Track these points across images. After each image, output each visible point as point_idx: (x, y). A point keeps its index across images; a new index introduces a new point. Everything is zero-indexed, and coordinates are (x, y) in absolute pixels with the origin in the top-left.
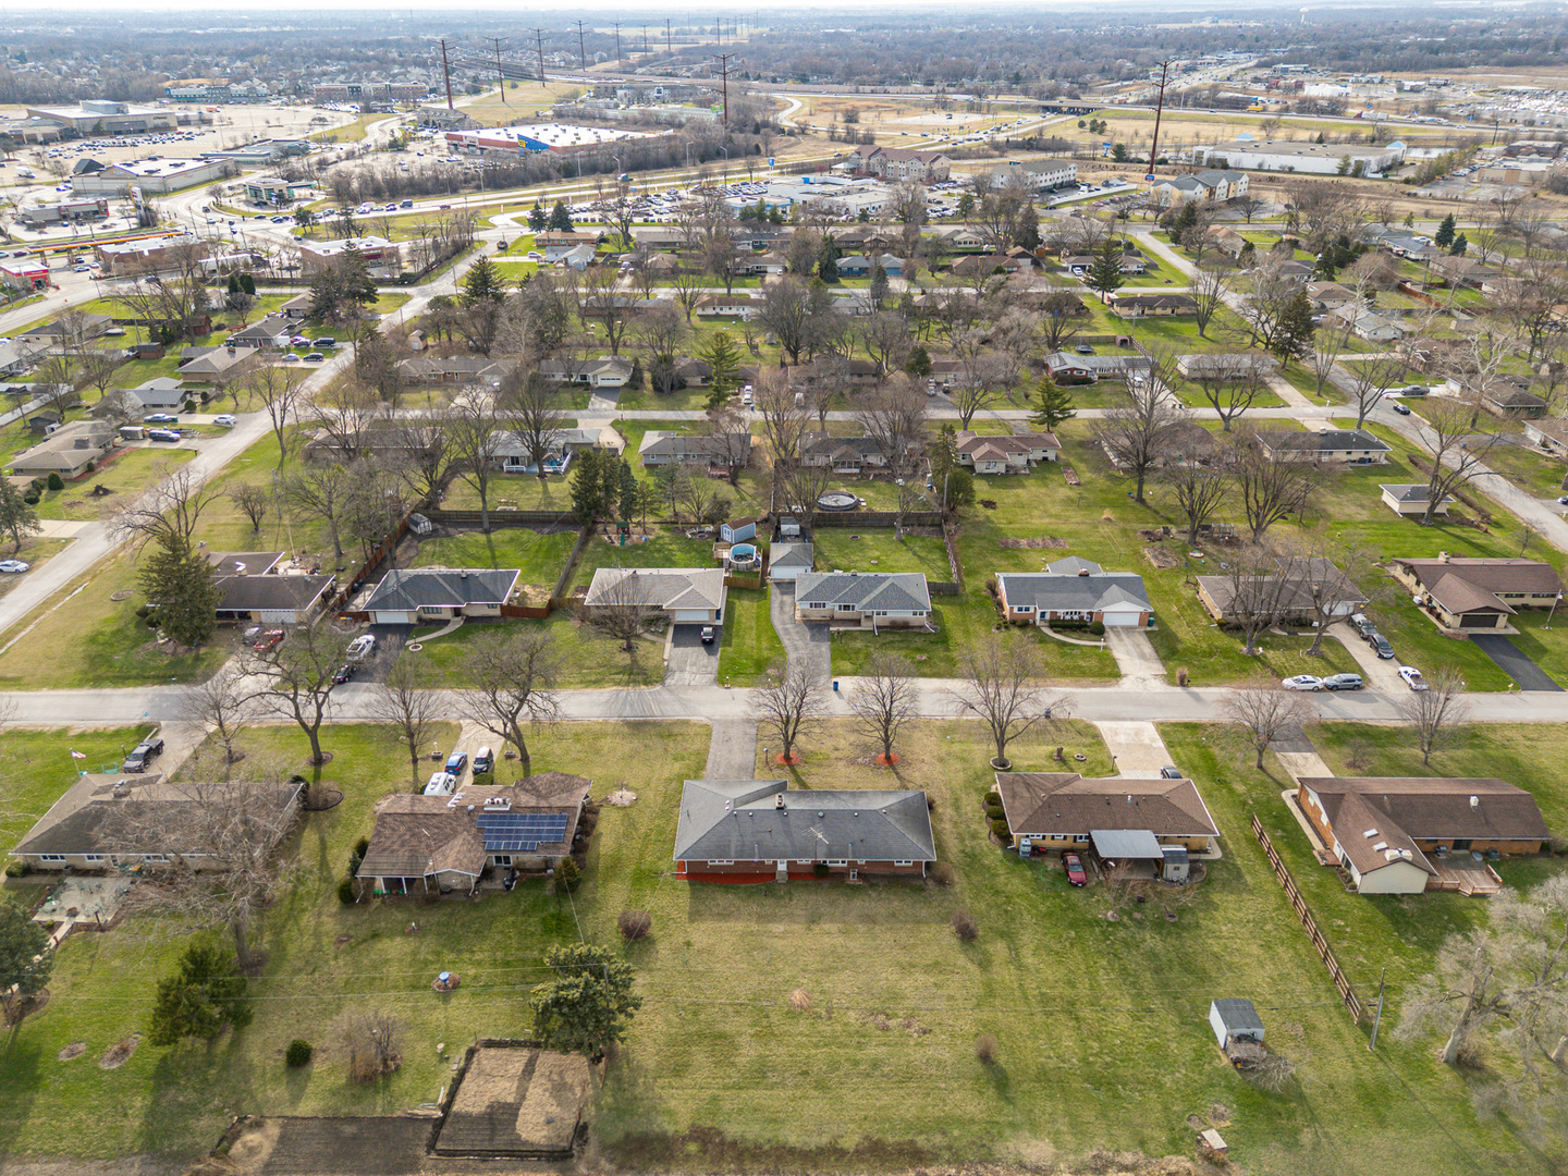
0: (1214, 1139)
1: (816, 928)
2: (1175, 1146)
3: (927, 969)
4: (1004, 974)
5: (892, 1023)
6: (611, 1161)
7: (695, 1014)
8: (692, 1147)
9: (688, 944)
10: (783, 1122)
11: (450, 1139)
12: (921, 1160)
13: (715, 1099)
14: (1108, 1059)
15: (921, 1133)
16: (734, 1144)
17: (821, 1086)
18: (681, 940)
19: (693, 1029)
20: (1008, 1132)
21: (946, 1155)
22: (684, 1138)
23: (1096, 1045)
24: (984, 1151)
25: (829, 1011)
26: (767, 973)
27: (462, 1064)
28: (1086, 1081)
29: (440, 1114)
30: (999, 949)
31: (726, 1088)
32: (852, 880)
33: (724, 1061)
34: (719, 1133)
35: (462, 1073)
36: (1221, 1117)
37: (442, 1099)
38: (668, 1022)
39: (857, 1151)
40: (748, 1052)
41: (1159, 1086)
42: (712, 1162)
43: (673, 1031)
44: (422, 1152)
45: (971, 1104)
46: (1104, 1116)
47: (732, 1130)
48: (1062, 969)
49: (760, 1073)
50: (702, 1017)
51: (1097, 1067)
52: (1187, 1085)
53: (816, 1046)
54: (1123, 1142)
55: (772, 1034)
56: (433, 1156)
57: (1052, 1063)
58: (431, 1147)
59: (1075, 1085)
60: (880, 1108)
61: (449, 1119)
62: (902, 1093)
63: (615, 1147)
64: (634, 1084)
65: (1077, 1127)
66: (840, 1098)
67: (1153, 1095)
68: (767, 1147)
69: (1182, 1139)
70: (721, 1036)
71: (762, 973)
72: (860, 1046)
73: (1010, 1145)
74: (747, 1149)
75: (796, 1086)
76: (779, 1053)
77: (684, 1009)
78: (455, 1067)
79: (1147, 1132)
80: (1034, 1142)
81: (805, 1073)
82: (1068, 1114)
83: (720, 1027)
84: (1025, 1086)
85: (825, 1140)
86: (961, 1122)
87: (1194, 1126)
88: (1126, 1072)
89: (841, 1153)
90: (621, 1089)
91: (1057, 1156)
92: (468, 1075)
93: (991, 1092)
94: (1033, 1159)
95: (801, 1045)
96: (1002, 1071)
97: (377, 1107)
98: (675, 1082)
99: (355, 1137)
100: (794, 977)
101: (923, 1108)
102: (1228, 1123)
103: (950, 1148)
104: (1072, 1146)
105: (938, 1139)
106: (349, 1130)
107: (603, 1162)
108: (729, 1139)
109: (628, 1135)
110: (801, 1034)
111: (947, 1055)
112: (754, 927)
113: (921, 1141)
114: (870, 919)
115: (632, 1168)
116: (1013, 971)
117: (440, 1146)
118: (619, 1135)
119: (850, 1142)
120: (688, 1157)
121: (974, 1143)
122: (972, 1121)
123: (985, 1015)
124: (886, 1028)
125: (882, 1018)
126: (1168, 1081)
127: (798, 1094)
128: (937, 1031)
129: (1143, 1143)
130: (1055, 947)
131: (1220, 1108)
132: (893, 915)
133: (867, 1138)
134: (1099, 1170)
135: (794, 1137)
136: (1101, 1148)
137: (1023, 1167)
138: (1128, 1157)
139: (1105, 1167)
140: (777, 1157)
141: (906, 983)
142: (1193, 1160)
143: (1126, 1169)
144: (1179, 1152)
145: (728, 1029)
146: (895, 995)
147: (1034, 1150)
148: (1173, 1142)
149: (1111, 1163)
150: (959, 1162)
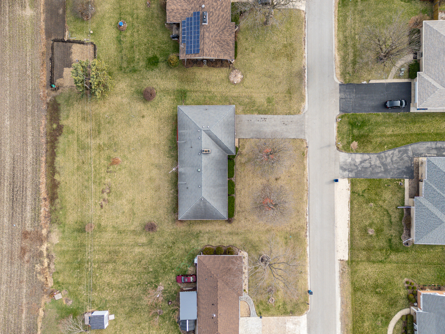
0: (58, 297)
1: (153, 168)
2: (57, 283)
3: (132, 210)
4: (129, 239)
5: (105, 194)
6: (50, 100)
7: (109, 122)
8: (55, 126)
9: (143, 117)
10: (64, 156)
11: (57, 46)
12: (51, 200)
13: (73, 132)
14: (89, 270)
15: (61, 201)
16: (56, 140)
17: (78, 168)
18: (145, 114)
19: (102, 122)
20: (62, 229)
21: (53, 208)
22: (59, 123)
23: (96, 266)
24: (54, 221)
25: (110, 172)
26: (129, 149)
27: (87, 42)
28: (81, 259)
29: (66, 40)
30: (143, 239)
31: (78, 136)
33: (88, 134)
34: (60, 135)
35: (84, 43)
36: (67, 301)
37: (72, 39)
38: (104, 113)
39: (54, 180)
40: (93, 143)
42: (50, 133)
43: (101, 115)
44: (53, 38)
45: (72, 218)
46: (68, 262)
47: (61, 139)
48: (132, 262)
49: (83, 148)
50: (108, 125)
51: (86, 265)
52: (79, 294)
53: (95, 167)
54: (58, 266)
55: (100, 151)
56: (51, 42)
57: (88, 249)
58: (55, 41)
60: (70, 188)
61: (64, 44)
62: (76, 196)
63: (55, 101)
65: (63, 253)
66: (73, 174)
67: (75, 281)
68: (55, 150)
69: (59, 286)
70: (99, 132)
71: (129, 147)
72: (95, 182)
73: (56, 230)
74: (54, 144)
75: (78, 160)
76: (92, 153)
77: (111, 118)
78: (85, 40)
79: (62, 276)
80: (58, 237)
81: (83, 163)
82: (68, 251)
83: (103, 132)
85: (58, 169)
86: (65, 214)
87: (63, 291)
88: (84, 274)
89: (53, 174)
91: (53, 244)
92: (82, 45)
93: (77, 226)
94: (52, 236)
95: (95, 161)
97: (69, 18)
98: (80, 118)
99: (58, 14)
100: (127, 159)
102: (65, 303)
103: (55, 210)
104: (56, 250)
105: (58, 206)
106: (61, 11)
107: (50, 98)
108: (58, 138)
109: (59, 104)
110: (100, 161)
111: (91, 213)
112: (153, 143)
113: (57, 201)
114: (157, 189)
115: (48, 107)
116: (131, 243)
117: (55, 43)
118: (59, 102)
119: (57, 177)
120: (52, 125)
121: (57, 218)
122: (65, 218)
123: (109, 229)
124: (103, 192)
125: (108, 191)
126: (81, 287)
127: (75, 160)
128: (103, 210)
129: (58, 273)
130: (143, 262)
131: (70, 303)
132: (160, 199)
133: (59, 183)
134: (48, 256)
135: (60, 159)
136: (57, 259)
137: (49, 232)
138: (52, 267)
139: (49, 258)
140: (52, 154)
141: (124, 201)
142: (52, 287)
143: (49, 265)
144: (54, 283)
145: (102, 135)
146: (119, 196)
147: (55, 238)
148: (58, 283)
149: (50, 261)
150: (51, 212)
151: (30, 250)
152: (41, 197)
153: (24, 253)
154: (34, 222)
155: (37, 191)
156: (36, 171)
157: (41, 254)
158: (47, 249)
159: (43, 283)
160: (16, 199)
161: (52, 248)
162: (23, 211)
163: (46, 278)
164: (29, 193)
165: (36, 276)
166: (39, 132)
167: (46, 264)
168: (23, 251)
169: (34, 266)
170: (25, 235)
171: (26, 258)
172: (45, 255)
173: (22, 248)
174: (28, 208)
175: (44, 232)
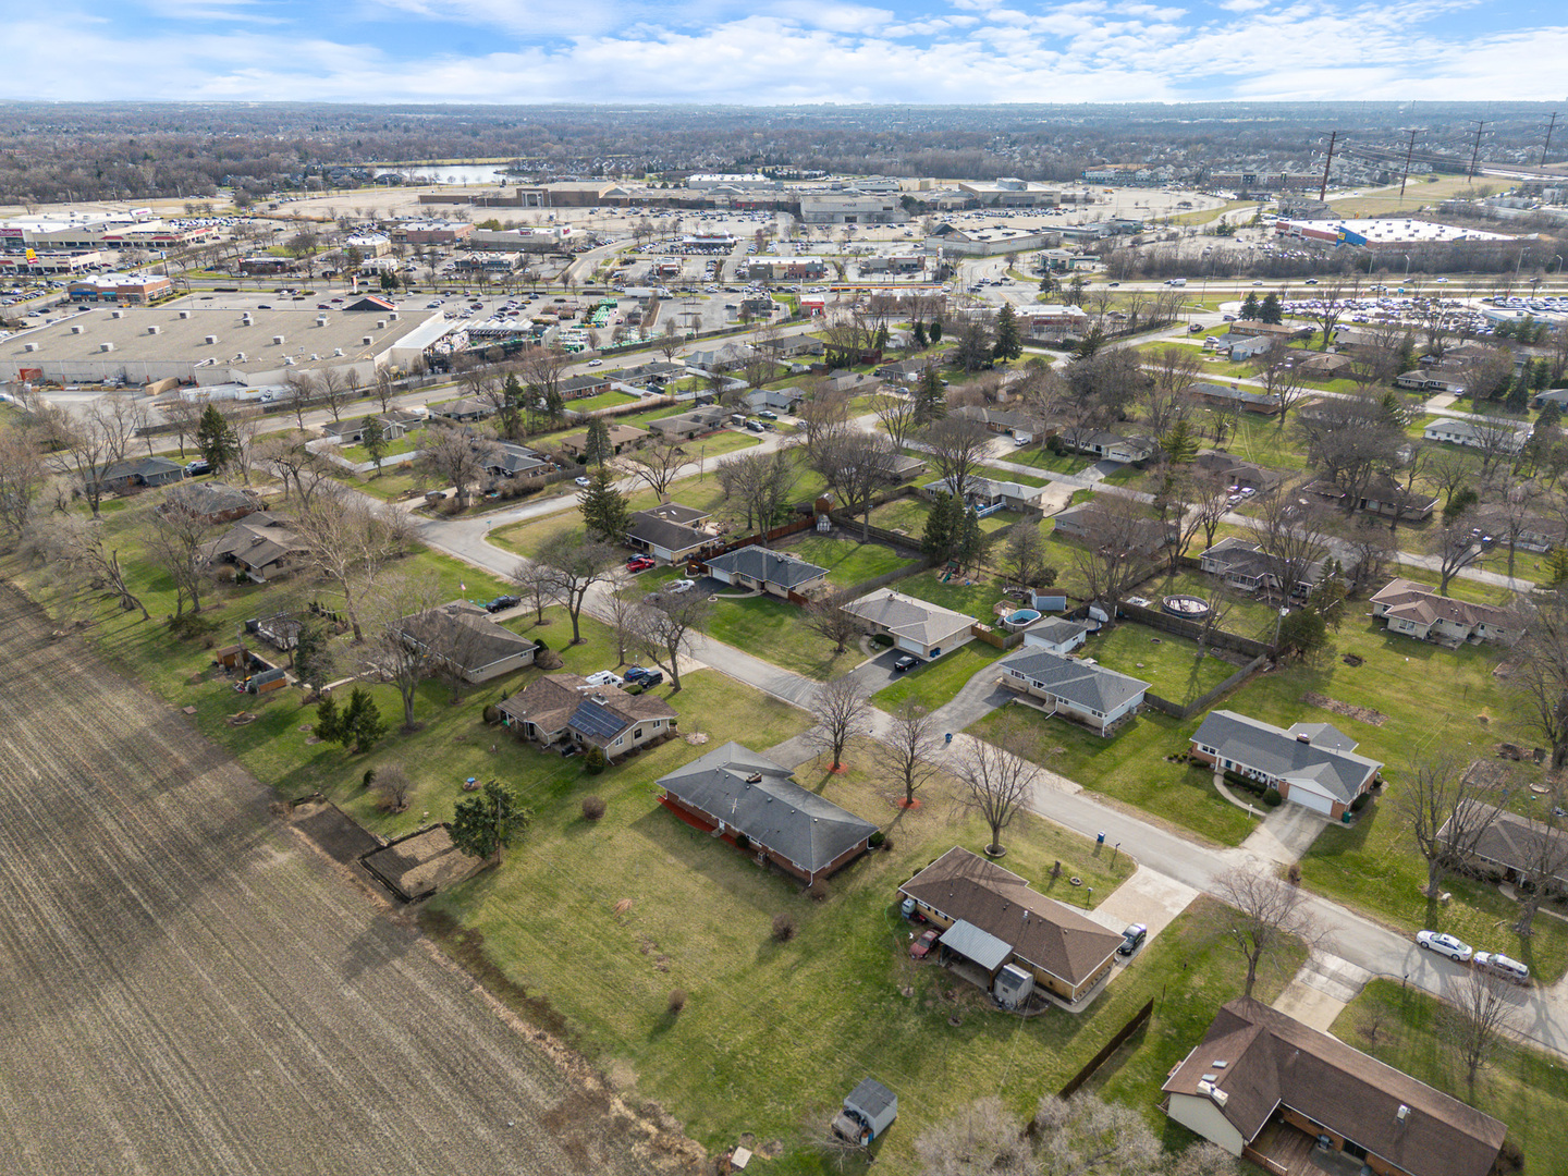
0: (741, 1157)
1: (693, 874)
2: (710, 1141)
3: (723, 939)
4: (768, 973)
5: (653, 952)
6: (419, 918)
7: (559, 876)
8: (460, 938)
9: (610, 838)
10: (517, 959)
11: (375, 859)
12: (554, 1029)
13: (505, 924)
14: (751, 1065)
15: (577, 1017)
16: (480, 951)
17: (562, 956)
18: (610, 834)
19: (546, 882)
20: (623, 1054)
21: (571, 1038)
22: (463, 931)
23: (757, 1051)
24: (594, 1052)
25: (628, 922)
27: (425, 829)
28: (716, 1065)
29: (386, 845)
30: (788, 957)
31: (517, 922)
32: (759, 861)
33: (537, 909)
34: (481, 941)
35: (422, 832)
36: (769, 1149)
37: (395, 837)
38: (540, 872)
39: (530, 1001)
40: (554, 913)
41: (760, 1102)
42: (458, 952)
43: (536, 877)
44: (357, 857)
45: (626, 1024)
46: (695, 1091)
47: (489, 945)
48: (812, 997)
49: (544, 928)
50: (559, 880)
51: (736, 1063)
52: (779, 1117)
53: (593, 934)
54: (682, 1112)
55: (581, 912)
56: (358, 862)
57: (711, 1041)
58: (363, 857)
59: (705, 1062)
60: (575, 989)
61: (386, 850)
62: (599, 991)
63: (430, 913)
64: (479, 890)
65: (665, 1087)
66: (563, 969)
67: (746, 1105)
68: (492, 964)
69: (722, 1140)
70: (554, 896)
72: (617, 951)
73: (614, 1060)
74: (482, 958)
75: (551, 947)
76: (569, 924)
77: (557, 870)
78: (420, 828)
79: (707, 1119)
80: (630, 1070)
81: (565, 944)
82: (674, 1072)
83: (561, 891)
84: (673, 1040)
85: (522, 982)
86: (606, 1029)
87: (741, 1140)
88: (750, 1080)
89: (522, 995)
90: (471, 889)
91: (630, 1087)
92: (420, 836)
93: (649, 1028)
94: (614, 1077)
95: (585, 928)
96: (673, 1022)
97: (370, 824)
98: (499, 902)
99: (344, 832)
100: (639, 892)
101: (597, 1007)
102: (767, 1157)
103: (578, 1036)
104: (648, 1089)
105: (580, 1028)
106: (347, 827)
107: (415, 916)
108: (482, 947)
109: (442, 911)
110: (595, 923)
111: (655, 991)
112: (659, 851)
113: (570, 1021)
114: (733, 889)
115: (422, 928)
116: (777, 976)
117: (367, 859)
118: (439, 908)
119: (531, 993)
120: (452, 941)
121: (596, 1044)
122: (613, 1033)
123: (716, 987)
124: (644, 952)
125: (652, 945)
126: (769, 1106)
127: (546, 951)
128: (672, 974)
129: (693, 1122)
130: (831, 982)
131: (779, 1146)
132: (752, 895)
133: (545, 998)
134: (641, 1114)
135: (511, 970)
136: (663, 1104)
137: (602, 1077)
138: (670, 1122)
139: (648, 1115)
140: (490, 973)
141: (696, 937)
142: (709, 1156)
143: (659, 1126)
144: (707, 1145)
145: (563, 894)
146: (680, 939)
147: (623, 1074)
148: (713, 1138)
149: (656, 1116)
150: (572, 1047)
151: (591, 1136)
152: (530, 1039)
153: (583, 1151)
154: (552, 1084)
155: (508, 1037)
156: (481, 1015)
157: (622, 1124)
158: (627, 1104)
159: (682, 1165)
160: (475, 1081)
161: (637, 1095)
162: (509, 1089)
163: (680, 1151)
164: (496, 1054)
165: (652, 1167)
166: (433, 962)
167: (653, 1130)
168: (575, 1150)
169: (631, 1155)
170: (552, 1122)
171: (595, 1156)
172: (633, 1117)
173: (567, 1148)
174: (516, 1074)
175: (591, 1084)
